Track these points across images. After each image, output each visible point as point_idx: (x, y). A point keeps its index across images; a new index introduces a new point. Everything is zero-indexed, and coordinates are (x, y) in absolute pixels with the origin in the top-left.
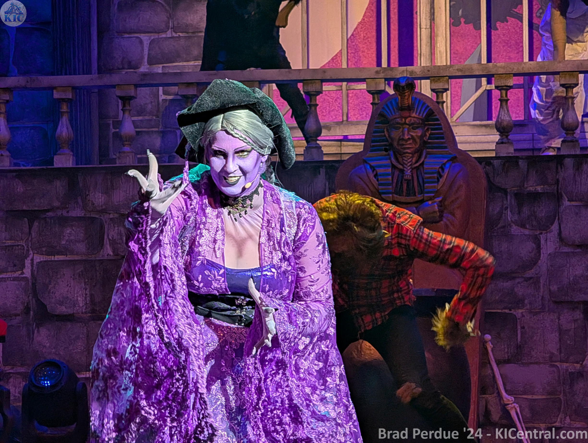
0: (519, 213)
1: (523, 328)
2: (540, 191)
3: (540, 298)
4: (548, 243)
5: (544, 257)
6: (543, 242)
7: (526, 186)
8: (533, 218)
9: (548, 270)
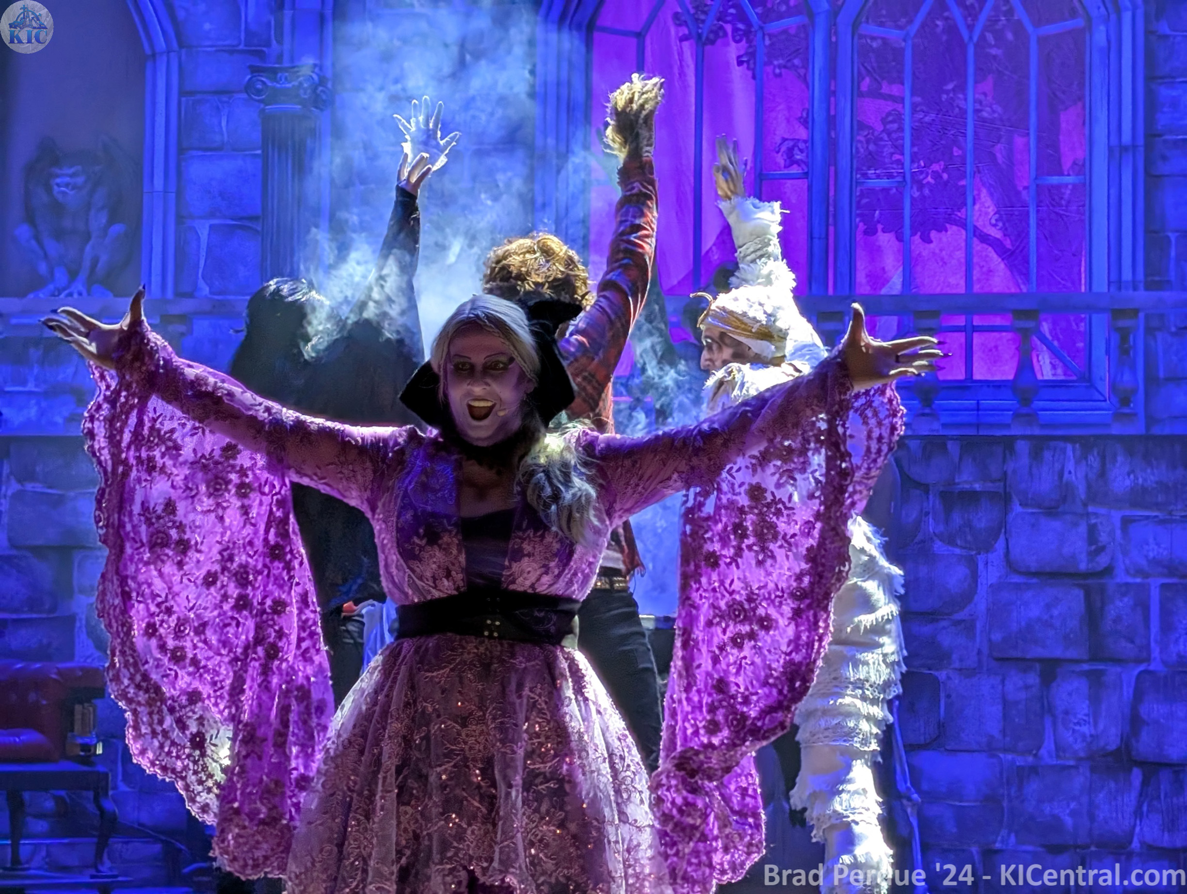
0: (947, 522)
1: (948, 696)
2: (978, 489)
3: (976, 651)
4: (990, 568)
5: (982, 590)
6: (981, 566)
7: (957, 481)
8: (967, 530)
9: (988, 610)
